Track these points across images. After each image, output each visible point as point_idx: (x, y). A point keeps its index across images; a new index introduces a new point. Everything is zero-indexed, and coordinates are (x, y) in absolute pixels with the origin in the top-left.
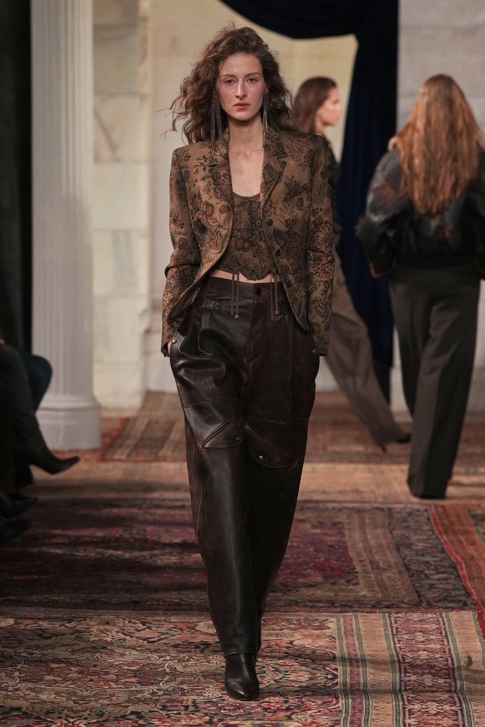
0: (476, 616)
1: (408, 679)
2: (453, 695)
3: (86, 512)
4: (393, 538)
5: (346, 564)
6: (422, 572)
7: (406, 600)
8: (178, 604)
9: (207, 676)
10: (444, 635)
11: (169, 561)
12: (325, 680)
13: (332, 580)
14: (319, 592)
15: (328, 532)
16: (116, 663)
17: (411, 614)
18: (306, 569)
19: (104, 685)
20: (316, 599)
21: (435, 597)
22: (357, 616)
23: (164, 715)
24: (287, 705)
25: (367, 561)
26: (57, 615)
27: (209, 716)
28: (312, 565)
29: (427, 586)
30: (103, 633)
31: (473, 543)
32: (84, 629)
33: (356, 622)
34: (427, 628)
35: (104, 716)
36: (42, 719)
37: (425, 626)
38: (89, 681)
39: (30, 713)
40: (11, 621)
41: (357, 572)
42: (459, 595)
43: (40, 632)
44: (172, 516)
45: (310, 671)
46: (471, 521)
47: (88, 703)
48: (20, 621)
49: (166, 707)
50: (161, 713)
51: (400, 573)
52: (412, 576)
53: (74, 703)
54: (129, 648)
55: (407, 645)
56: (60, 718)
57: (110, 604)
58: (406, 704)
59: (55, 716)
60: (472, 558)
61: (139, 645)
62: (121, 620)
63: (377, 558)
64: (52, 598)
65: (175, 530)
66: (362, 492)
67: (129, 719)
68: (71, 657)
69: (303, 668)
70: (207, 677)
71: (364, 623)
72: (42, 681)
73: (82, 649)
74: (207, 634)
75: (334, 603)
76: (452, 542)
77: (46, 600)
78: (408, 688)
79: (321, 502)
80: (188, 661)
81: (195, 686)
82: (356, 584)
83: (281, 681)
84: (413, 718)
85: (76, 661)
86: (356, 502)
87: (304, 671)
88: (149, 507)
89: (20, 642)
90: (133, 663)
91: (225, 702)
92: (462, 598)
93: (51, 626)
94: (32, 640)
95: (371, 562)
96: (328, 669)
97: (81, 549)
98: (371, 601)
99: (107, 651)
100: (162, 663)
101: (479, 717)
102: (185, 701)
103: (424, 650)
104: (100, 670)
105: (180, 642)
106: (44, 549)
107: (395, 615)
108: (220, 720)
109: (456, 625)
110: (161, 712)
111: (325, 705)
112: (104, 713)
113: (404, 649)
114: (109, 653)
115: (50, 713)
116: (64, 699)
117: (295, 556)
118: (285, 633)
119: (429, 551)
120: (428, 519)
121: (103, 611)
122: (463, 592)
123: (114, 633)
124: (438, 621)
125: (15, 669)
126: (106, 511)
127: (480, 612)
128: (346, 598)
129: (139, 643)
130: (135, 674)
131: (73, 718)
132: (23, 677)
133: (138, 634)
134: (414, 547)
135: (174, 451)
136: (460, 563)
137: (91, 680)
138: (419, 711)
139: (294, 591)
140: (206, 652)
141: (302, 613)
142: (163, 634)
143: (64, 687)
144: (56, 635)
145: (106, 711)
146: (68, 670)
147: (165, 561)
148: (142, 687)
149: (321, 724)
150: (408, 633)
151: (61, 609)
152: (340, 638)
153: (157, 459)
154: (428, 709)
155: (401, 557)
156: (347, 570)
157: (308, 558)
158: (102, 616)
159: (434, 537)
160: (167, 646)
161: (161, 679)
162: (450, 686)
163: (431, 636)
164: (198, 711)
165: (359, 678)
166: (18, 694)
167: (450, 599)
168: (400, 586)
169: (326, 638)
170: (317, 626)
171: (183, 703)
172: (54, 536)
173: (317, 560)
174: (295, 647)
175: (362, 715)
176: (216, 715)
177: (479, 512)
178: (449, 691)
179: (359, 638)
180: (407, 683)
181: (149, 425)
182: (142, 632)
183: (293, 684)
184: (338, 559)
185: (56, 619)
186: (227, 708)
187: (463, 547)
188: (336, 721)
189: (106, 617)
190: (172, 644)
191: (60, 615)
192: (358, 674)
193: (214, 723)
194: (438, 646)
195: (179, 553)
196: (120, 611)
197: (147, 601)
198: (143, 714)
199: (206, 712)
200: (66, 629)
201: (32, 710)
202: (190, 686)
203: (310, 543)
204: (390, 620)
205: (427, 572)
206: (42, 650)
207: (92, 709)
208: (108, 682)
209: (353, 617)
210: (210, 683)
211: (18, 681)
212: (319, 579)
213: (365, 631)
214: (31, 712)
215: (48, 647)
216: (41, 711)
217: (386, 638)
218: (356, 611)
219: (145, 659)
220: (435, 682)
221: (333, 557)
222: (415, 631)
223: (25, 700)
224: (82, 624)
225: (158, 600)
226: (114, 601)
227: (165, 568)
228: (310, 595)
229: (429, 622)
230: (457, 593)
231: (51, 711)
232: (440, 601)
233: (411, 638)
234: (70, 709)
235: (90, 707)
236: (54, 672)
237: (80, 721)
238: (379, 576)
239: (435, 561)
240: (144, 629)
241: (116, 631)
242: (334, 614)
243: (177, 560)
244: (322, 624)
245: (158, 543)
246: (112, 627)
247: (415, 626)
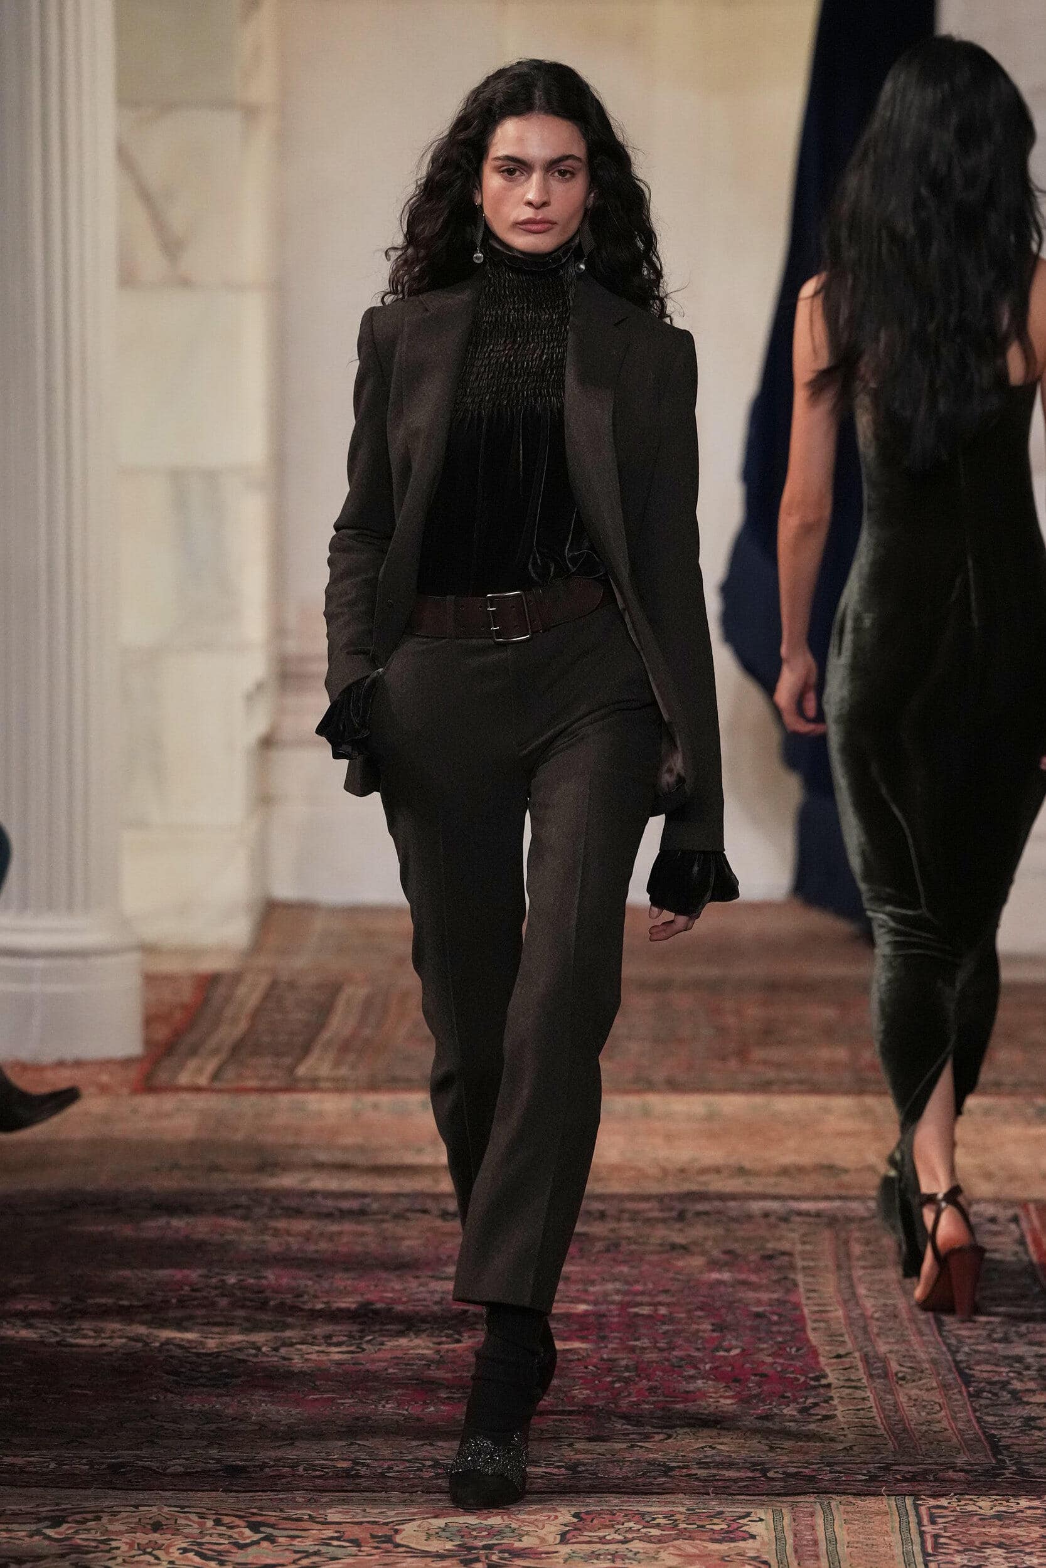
3: (102, 1228)
5: (799, 1364)
6: (1004, 1385)
7: (960, 1462)
8: (347, 1474)
11: (324, 1358)
14: (725, 1440)
15: (753, 1278)
17: (974, 1497)
18: (693, 1378)
20: (718, 1459)
21: (1040, 1452)
22: (829, 1504)
25: (857, 1354)
26: (22, 1507)
28: (708, 1367)
29: (1018, 1423)
30: (145, 1553)
32: (94, 1544)
33: (825, 1520)
34: (1016, 1536)
37: (1011, 1531)
41: (829, 1386)
44: (331, 1237)
51: (945, 1387)
52: (977, 1395)
57: (166, 1475)
62: (193, 1517)
63: (883, 1348)
64: (9, 1460)
66: (846, 1171)
71: (847, 1522)
74: (426, 1554)
75: (768, 1470)
79: (733, 1197)
82: (826, 1417)
86: (827, 1198)
88: (271, 1216)
95: (866, 1359)
97: (87, 1325)
107: (932, 1502)
117: (661, 1345)
118: (636, 1550)
120: (1021, 1242)
121: (146, 1494)
123: (176, 1554)
126: (154, 1227)
133: (240, 1557)
135: (337, 1064)
139: (661, 1437)
141: (681, 1496)
142: (308, 1555)
144: (21, 1561)
147: (314, 1357)
150: (968, 1550)
151: (35, 1491)
152: (783, 1564)
153: (292, 1086)
155: (948, 1345)
156: (803, 1379)
157: (698, 1349)
158: (142, 1509)
163: (1025, 1558)
168: (945, 1424)
169: (744, 1564)
170: (721, 1531)
172: (12, 1293)
173: (722, 1353)
181: (274, 992)
182: (252, 1550)
184: (779, 1351)
185: (17, 1517)
189: (154, 1509)
191: (28, 1507)
195: (350, 1336)
196: (190, 1494)
197: (262, 1467)
200: (46, 1542)
203: (702, 1307)
204: (919, 1516)
205: (1017, 1385)
209: (818, 1506)
212: (728, 1404)
213: (849, 1545)
218: (827, 1492)
221: (765, 1346)
222: (985, 1544)
224: (88, 1530)
225: (294, 1466)
226: (177, 1466)
227: (311, 1378)
228: (703, 1449)
229: (1023, 1520)
238: (889, 1397)
240: (257, 1543)
241: (179, 1549)
242: (764, 1498)
243: (345, 1356)
244: (735, 1526)
245: (294, 1310)
246: (169, 1536)
247: (984, 1530)
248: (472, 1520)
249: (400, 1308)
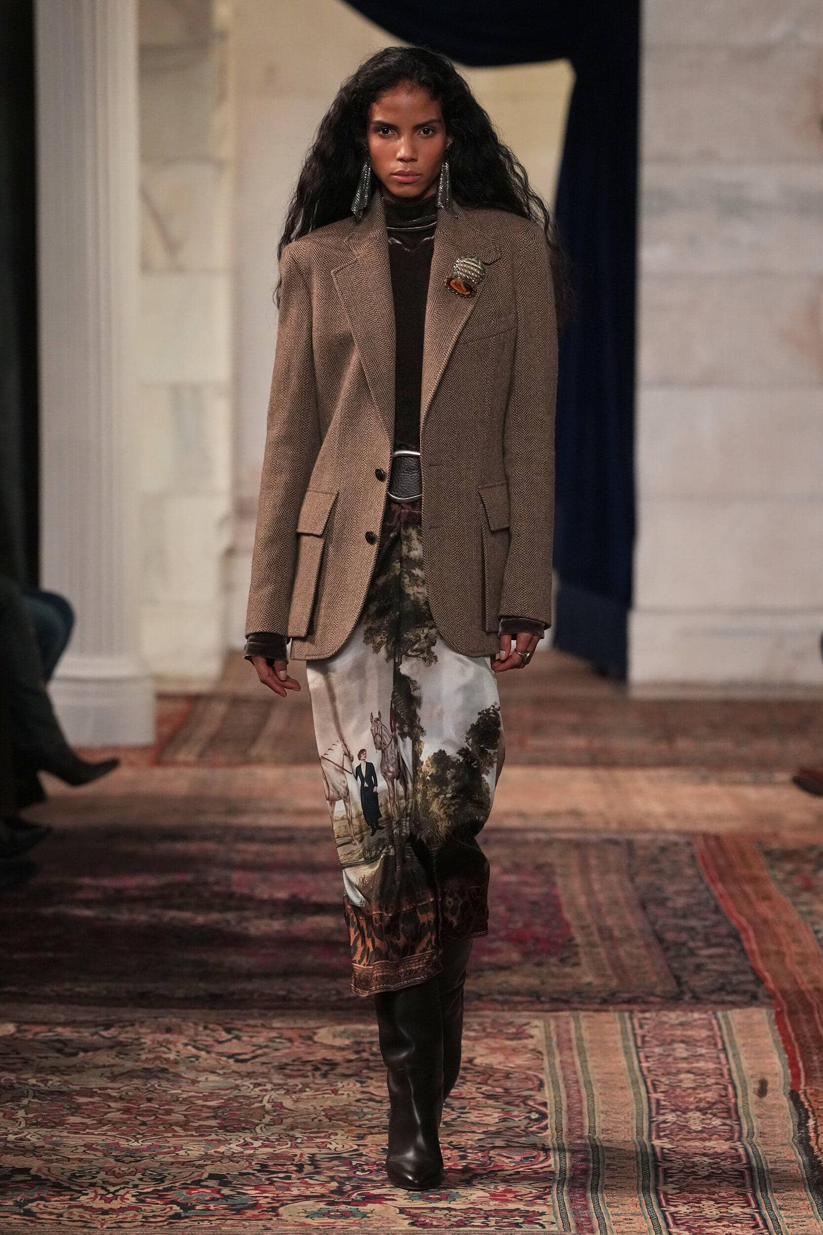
0: (773, 1016)
1: (661, 1118)
2: (736, 1144)
3: (131, 848)
4: (636, 889)
5: (559, 932)
6: (684, 944)
7: (658, 990)
8: (284, 999)
9: (333, 1116)
10: (720, 1046)
11: (268, 928)
12: (526, 1121)
13: (537, 959)
14: (515, 978)
15: (530, 880)
16: (184, 1096)
17: (666, 1012)
18: (493, 941)
19: (166, 1132)
20: (510, 990)
21: (706, 985)
22: (578, 1017)
23: (263, 1180)
24: (464, 1163)
25: (594, 928)
26: (86, 1018)
27: (338, 1182)
28: (503, 933)
29: (692, 968)
30: (162, 1046)
31: (767, 897)
32: (130, 1040)
33: (576, 1027)
34: (691, 1036)
35: (167, 1182)
36: (65, 1188)
37: (689, 1033)
38: (141, 1125)
39: (43, 1177)
40: (11, 1028)
41: (577, 946)
42: (743, 983)
43: (59, 1046)
44: (272, 854)
45: (504, 1106)
46: (763, 861)
47: (140, 1161)
48: (25, 1027)
49: (266, 1166)
50: (258, 1177)
51: (648, 946)
52: (666, 950)
53: (116, 1160)
54: (205, 1070)
55: (660, 1066)
56: (93, 1185)
57: (173, 998)
58: (660, 1160)
59: (86, 1180)
60: (765, 921)
61: (221, 1066)
62: (191, 1024)
63: (610, 921)
64: (78, 989)
65: (277, 877)
66: (585, 814)
67: (207, 1187)
68: (110, 1085)
69: (490, 1102)
70: (333, 1118)
71: (589, 1028)
72: (63, 1126)
73: (128, 1072)
74: (332, 1047)
75: (540, 997)
76: (731, 896)
77: (69, 993)
78: (662, 1134)
79: (518, 830)
80: (302, 1091)
81: (314, 1133)
82: (577, 964)
83: (454, 1123)
84: (671, 1182)
85: (118, 1092)
86: (574, 830)
87: (492, 1107)
88: (235, 840)
89: (26, 1062)
90: (211, 1095)
91: (364, 1158)
92: (751, 987)
93: (78, 1035)
94: (46, 1058)
95: (599, 929)
96: (531, 1103)
97: (124, 909)
98: (599, 992)
99: (170, 1076)
100: (259, 1096)
101: (780, 1181)
102: (298, 1156)
103: (688, 1072)
104: (157, 1106)
105: (289, 1061)
106: (64, 909)
107: (640, 1015)
108: (356, 1188)
109: (740, 1031)
110: (258, 1174)
111: (527, 1162)
112: (166, 1177)
113: (655, 1071)
114: (172, 1078)
115: (77, 1177)
116: (100, 1154)
119: (695, 909)
120: (693, 857)
121: (162, 1011)
122: (751, 977)
123: (180, 1047)
124: (711, 1024)
125: (18, 1105)
126: (165, 847)
127: (779, 1009)
128: (559, 988)
129: (222, 1062)
130: (215, 1113)
131: (114, 1185)
132: (32, 1118)
133: (220, 1048)
134: (670, 904)
135: (274, 748)
136: (745, 930)
137: (144, 1123)
138: (681, 1171)
140: (330, 1076)
141: (487, 1013)
142: (261, 1047)
143: (98, 1134)
144: (86, 1050)
145: (169, 1174)
146: (106, 1107)
147: (262, 928)
148: (227, 1134)
149: (519, 1194)
150: (661, 1045)
151: (93, 1008)
152: (550, 1053)
153: (247, 761)
154: (696, 1168)
155: (649, 920)
156: (560, 941)
157: (497, 923)
158: (160, 1020)
159: (702, 887)
160: (267, 1067)
161: (258, 1122)
162: (732, 1130)
163: (698, 1049)
164: (319, 1173)
165: (582, 1119)
166: (24, 1147)
167: (729, 988)
168: (648, 968)
169: (526, 1053)
170: (513, 1033)
171: (294, 1160)
172: (80, 888)
173: (511, 926)
174: (475, 1068)
175: (587, 1178)
176: (349, 1179)
177: (775, 845)
178: (731, 1139)
179: (582, 1052)
180: (662, 1126)
182: (227, 1045)
183: (475, 1128)
184: (547, 924)
185: (84, 1024)
186: (366, 1168)
187: (750, 903)
188: (545, 1188)
189: (167, 1020)
190: (276, 1064)
191: (90, 1018)
192: (581, 1113)
193: (346, 1192)
194: (711, 1066)
195: (285, 916)
196: (189, 1011)
198: (230, 1179)
199: (332, 1174)
200: (101, 1039)
201: (47, 1172)
202: (305, 1133)
203: (499, 897)
204: (632, 1024)
205: (691, 944)
206: (62, 1074)
207: (145, 1170)
208: (171, 1125)
209: (571, 1019)
210: (339, 1127)
211: (23, 1125)
212: (515, 956)
213: (591, 1042)
214: (46, 1175)
215: (74, 1069)
216: (62, 1174)
217: (627, 1053)
218: (576, 1009)
219: (231, 1088)
220: (706, 1124)
221: (537, 921)
222: (673, 1042)
223: (34, 1155)
224: (127, 1032)
225: (252, 993)
226: (180, 993)
227: (262, 940)
228: (500, 984)
229: (696, 1026)
230: (742, 978)
231: (77, 1175)
232: (713, 992)
233: (667, 1053)
234: (110, 1171)
235: (143, 1167)
236: (82, 1111)
237: (126, 1190)
238: (614, 952)
239: (705, 927)
240: (229, 1040)
241: (183, 1044)
242: (539, 1014)
243: (283, 928)
244: (521, 1030)
245: (250, 898)
246: (176, 1036)
247: (673, 1032)
248: (361, 1027)
249: (314, 898)
